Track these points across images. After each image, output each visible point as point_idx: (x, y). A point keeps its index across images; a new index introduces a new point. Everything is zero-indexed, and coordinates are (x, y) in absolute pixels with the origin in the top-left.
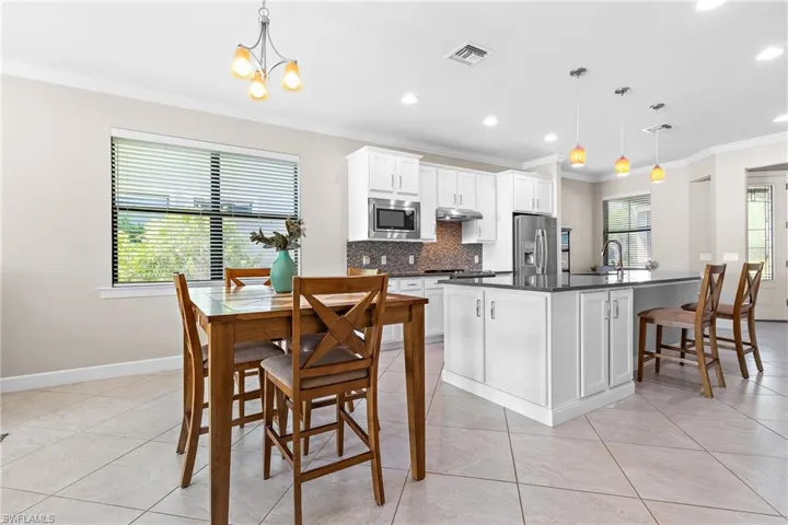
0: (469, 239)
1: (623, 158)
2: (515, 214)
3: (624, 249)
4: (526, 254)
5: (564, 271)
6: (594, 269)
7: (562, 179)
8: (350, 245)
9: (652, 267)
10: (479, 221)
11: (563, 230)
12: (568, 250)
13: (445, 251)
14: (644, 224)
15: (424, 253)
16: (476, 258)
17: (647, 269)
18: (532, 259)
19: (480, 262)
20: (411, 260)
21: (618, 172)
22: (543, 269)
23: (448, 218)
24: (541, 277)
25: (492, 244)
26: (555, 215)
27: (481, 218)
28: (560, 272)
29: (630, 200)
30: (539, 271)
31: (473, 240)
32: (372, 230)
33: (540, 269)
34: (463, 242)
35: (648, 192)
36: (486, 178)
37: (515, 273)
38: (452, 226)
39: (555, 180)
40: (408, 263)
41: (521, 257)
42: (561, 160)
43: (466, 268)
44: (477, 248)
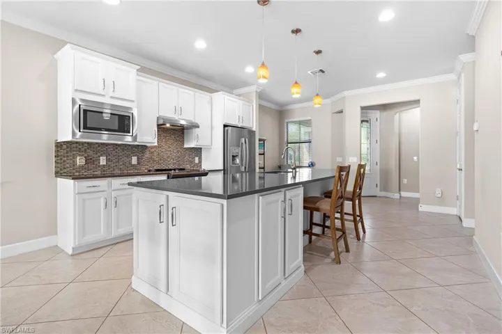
0: (190, 144)
1: (296, 83)
2: (225, 126)
3: (297, 154)
4: (233, 156)
5: (260, 168)
6: (280, 167)
7: (259, 105)
8: (59, 145)
9: (312, 165)
10: (197, 129)
11: (260, 140)
12: (264, 154)
13: (169, 153)
14: (307, 138)
15: (147, 155)
16: (197, 159)
17: (309, 166)
18: (238, 161)
19: (200, 162)
20: (134, 160)
21: (293, 94)
22: (245, 168)
23: (168, 125)
24: (244, 174)
25: (209, 148)
26: (254, 129)
27: (198, 127)
28: (257, 170)
29: (300, 123)
30: (243, 169)
31: (192, 145)
32: (77, 131)
33: (243, 167)
34: (186, 146)
35: (309, 118)
36: (203, 97)
37: (225, 170)
38: (173, 132)
39: (254, 104)
40: (130, 163)
41: (230, 158)
42: (259, 91)
43: (188, 167)
44: (198, 151)
